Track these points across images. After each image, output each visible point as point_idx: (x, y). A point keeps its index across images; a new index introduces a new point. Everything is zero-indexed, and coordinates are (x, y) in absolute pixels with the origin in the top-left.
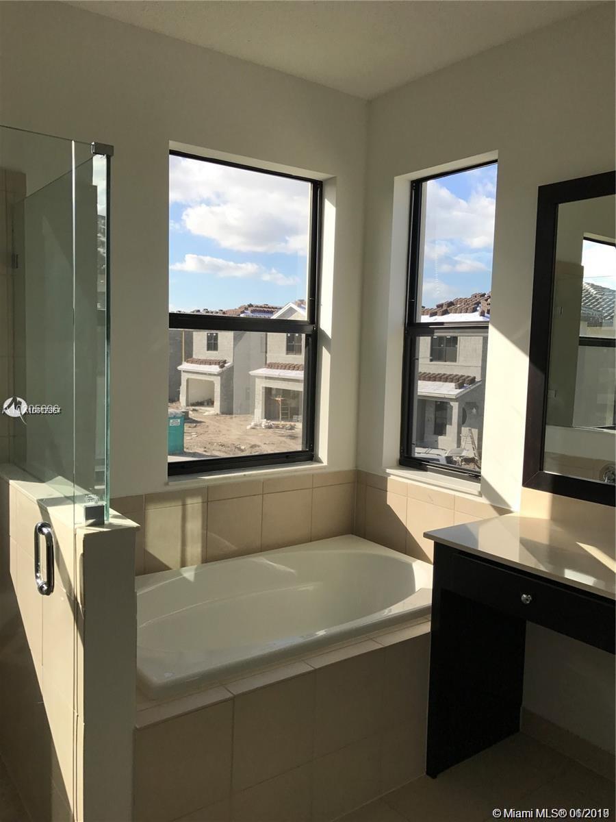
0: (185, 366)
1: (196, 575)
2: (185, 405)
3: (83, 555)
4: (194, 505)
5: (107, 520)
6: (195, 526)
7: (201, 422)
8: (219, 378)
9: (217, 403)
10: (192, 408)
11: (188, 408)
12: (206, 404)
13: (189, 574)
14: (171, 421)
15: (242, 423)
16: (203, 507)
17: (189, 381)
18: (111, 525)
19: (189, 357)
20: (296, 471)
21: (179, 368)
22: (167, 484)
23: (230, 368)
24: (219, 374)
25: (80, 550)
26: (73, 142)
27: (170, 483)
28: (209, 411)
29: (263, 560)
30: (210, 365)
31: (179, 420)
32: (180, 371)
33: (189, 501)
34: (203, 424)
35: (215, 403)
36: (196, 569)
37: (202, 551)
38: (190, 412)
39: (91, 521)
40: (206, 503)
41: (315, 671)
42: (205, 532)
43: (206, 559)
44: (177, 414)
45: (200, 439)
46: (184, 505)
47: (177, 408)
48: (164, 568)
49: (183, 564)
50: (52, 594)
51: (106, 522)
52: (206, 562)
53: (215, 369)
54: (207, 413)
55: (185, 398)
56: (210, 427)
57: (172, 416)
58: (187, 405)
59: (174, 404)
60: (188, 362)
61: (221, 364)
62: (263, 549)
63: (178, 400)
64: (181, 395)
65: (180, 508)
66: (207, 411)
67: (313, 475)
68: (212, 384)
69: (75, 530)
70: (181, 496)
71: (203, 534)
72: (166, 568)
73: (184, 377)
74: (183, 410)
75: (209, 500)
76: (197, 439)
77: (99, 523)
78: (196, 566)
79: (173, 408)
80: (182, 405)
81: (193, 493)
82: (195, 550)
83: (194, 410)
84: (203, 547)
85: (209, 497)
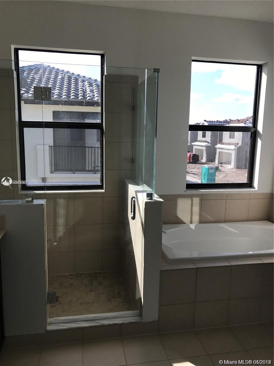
0: (219, 146)
1: (195, 227)
2: (218, 163)
3: (145, 208)
4: (196, 200)
5: (154, 198)
6: (196, 209)
7: (224, 172)
8: (234, 151)
9: (233, 163)
10: (220, 165)
11: (218, 165)
12: (227, 163)
13: (193, 226)
14: (210, 170)
15: (244, 173)
16: (200, 201)
17: (220, 153)
18: (155, 200)
19: (221, 142)
20: (242, 191)
21: (216, 146)
22: (185, 191)
23: (240, 147)
24: (234, 150)
25: (144, 207)
26: (146, 69)
27: (187, 191)
28: (228, 167)
29: (223, 225)
30: (230, 145)
31: (213, 170)
32: (216, 148)
33: (194, 199)
34: (225, 172)
35: (232, 163)
36: (196, 225)
37: (199, 219)
38: (220, 167)
39: (149, 198)
40: (201, 200)
41: (231, 266)
42: (200, 212)
43: (201, 222)
44: (212, 167)
45: (223, 179)
46: (192, 200)
47: (214, 165)
48: (182, 223)
49: (191, 223)
50: (135, 220)
51: (153, 199)
52: (201, 223)
53: (233, 147)
54: (227, 168)
55: (218, 160)
56: (228, 174)
57: (211, 168)
58: (219, 164)
59: (213, 163)
60: (220, 144)
61: (235, 145)
62: (225, 221)
63: (215, 161)
64: (216, 159)
65: (190, 201)
66: (227, 166)
67: (250, 194)
68: (231, 154)
69: (143, 200)
70: (191, 197)
71: (199, 212)
72: (184, 223)
73: (218, 151)
74: (217, 166)
75: (202, 199)
76: (222, 179)
77: (151, 199)
78: (195, 224)
79: (212, 165)
80: (216, 163)
81: (196, 196)
82: (196, 218)
83: (222, 166)
84: (199, 217)
85: (203, 198)
